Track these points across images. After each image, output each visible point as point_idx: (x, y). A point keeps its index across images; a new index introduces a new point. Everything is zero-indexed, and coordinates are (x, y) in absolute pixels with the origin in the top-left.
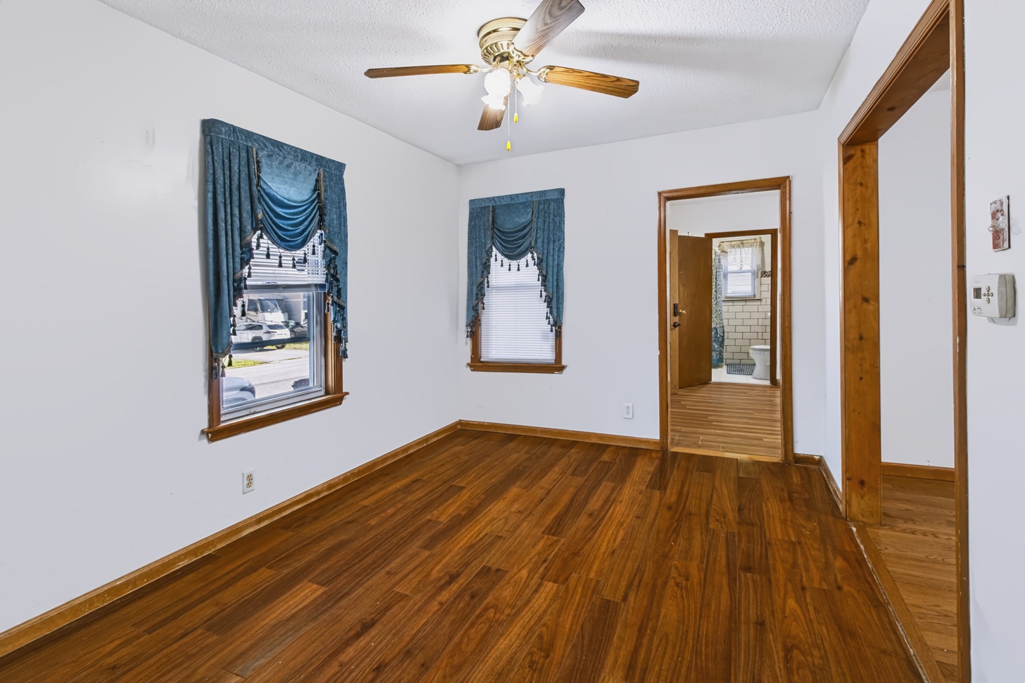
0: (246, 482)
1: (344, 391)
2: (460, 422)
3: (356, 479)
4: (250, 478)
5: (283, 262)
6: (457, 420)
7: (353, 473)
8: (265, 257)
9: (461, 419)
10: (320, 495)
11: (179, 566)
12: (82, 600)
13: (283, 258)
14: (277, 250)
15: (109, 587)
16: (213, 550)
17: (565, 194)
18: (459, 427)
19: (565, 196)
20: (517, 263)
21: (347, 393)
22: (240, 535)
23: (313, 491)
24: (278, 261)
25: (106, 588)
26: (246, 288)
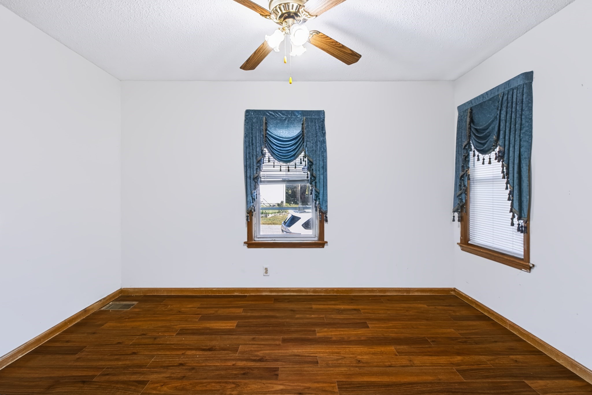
0: (265, 271)
1: (325, 240)
2: (454, 290)
3: (335, 294)
4: (266, 269)
5: (282, 169)
6: (452, 287)
7: (333, 290)
8: (273, 167)
9: (456, 288)
10: (308, 293)
11: (235, 294)
12: (203, 289)
13: (282, 167)
14: (279, 163)
15: (211, 289)
16: (249, 294)
17: (534, 77)
18: (453, 293)
19: (534, 79)
20: (489, 157)
21: (327, 242)
22: (261, 293)
23: (303, 289)
24: (279, 169)
25: (210, 289)
26: (261, 182)
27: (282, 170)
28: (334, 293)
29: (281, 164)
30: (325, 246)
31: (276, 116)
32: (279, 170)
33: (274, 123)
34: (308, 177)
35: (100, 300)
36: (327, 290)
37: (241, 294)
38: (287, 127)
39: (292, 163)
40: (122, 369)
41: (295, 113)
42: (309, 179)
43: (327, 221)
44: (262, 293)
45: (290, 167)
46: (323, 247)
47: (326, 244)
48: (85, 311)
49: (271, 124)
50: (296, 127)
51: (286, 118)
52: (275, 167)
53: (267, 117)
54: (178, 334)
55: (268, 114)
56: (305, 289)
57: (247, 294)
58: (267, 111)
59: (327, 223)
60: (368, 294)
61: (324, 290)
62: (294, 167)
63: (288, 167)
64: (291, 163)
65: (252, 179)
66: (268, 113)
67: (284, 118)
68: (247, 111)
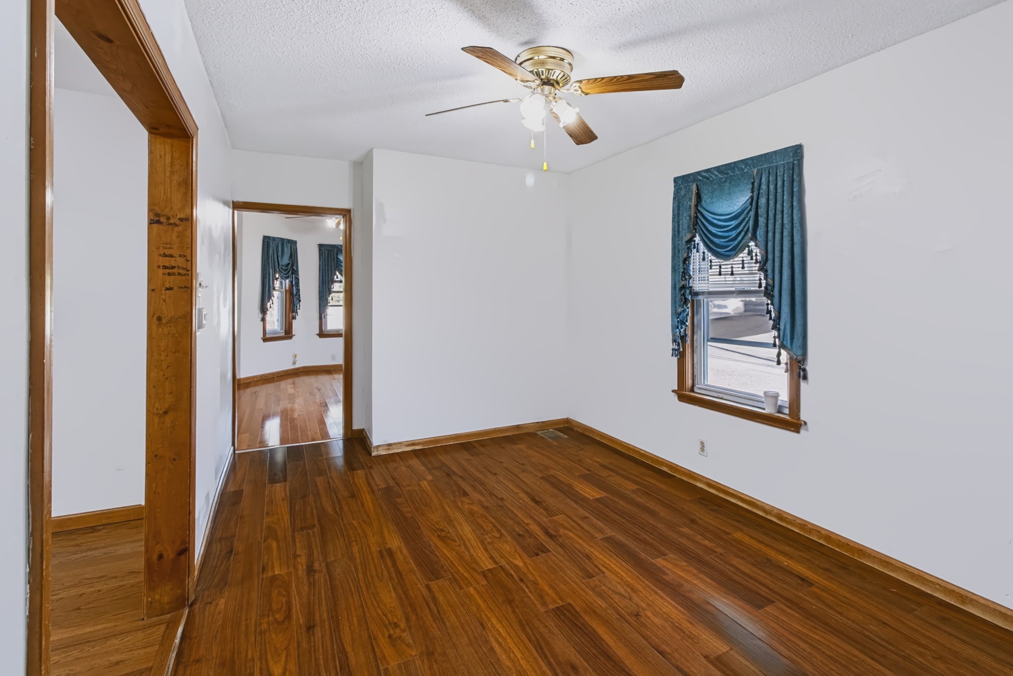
4: (702, 443)
5: (722, 270)
24: (718, 270)
27: (722, 273)
28: (820, 538)
29: (722, 262)
30: (802, 431)
31: (712, 177)
32: (718, 273)
33: (709, 192)
34: (760, 286)
35: (538, 423)
36: (805, 525)
37: (670, 472)
38: (729, 194)
39: (738, 259)
40: (472, 479)
41: (739, 166)
42: (763, 288)
43: (805, 378)
44: (696, 483)
45: (734, 266)
46: (798, 432)
47: (803, 427)
48: (518, 427)
49: (706, 194)
50: (743, 190)
51: (726, 177)
52: (713, 267)
53: (698, 184)
54: (542, 478)
55: (701, 178)
56: (763, 505)
57: (678, 475)
58: (698, 173)
59: (807, 383)
60: (907, 580)
61: (799, 523)
62: (741, 266)
63: (732, 267)
64: (736, 259)
65: (677, 290)
66: (700, 176)
67: (723, 180)
68: (676, 180)
